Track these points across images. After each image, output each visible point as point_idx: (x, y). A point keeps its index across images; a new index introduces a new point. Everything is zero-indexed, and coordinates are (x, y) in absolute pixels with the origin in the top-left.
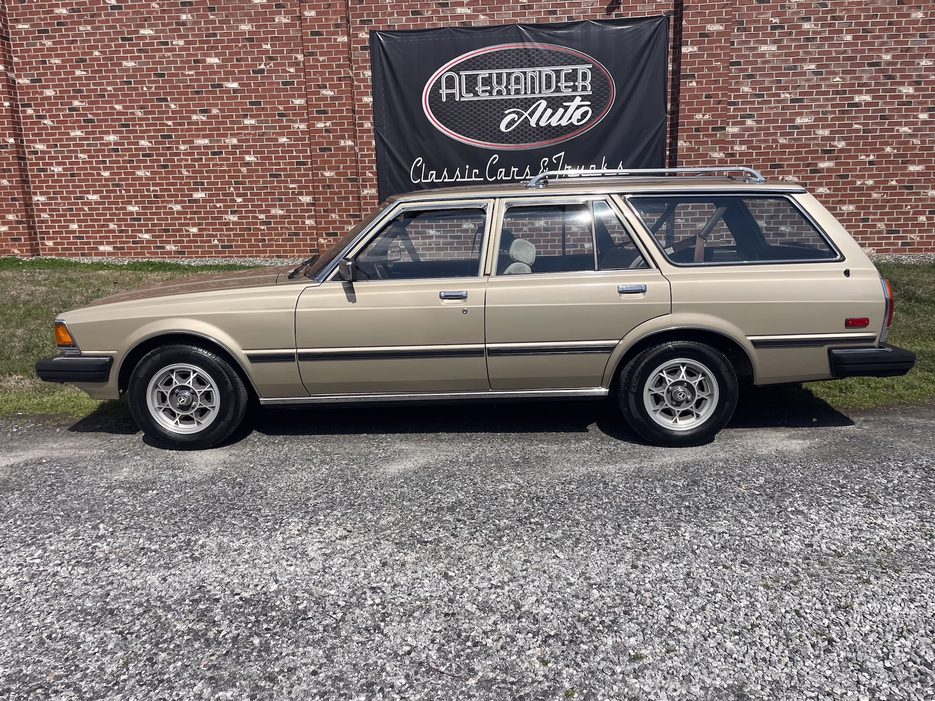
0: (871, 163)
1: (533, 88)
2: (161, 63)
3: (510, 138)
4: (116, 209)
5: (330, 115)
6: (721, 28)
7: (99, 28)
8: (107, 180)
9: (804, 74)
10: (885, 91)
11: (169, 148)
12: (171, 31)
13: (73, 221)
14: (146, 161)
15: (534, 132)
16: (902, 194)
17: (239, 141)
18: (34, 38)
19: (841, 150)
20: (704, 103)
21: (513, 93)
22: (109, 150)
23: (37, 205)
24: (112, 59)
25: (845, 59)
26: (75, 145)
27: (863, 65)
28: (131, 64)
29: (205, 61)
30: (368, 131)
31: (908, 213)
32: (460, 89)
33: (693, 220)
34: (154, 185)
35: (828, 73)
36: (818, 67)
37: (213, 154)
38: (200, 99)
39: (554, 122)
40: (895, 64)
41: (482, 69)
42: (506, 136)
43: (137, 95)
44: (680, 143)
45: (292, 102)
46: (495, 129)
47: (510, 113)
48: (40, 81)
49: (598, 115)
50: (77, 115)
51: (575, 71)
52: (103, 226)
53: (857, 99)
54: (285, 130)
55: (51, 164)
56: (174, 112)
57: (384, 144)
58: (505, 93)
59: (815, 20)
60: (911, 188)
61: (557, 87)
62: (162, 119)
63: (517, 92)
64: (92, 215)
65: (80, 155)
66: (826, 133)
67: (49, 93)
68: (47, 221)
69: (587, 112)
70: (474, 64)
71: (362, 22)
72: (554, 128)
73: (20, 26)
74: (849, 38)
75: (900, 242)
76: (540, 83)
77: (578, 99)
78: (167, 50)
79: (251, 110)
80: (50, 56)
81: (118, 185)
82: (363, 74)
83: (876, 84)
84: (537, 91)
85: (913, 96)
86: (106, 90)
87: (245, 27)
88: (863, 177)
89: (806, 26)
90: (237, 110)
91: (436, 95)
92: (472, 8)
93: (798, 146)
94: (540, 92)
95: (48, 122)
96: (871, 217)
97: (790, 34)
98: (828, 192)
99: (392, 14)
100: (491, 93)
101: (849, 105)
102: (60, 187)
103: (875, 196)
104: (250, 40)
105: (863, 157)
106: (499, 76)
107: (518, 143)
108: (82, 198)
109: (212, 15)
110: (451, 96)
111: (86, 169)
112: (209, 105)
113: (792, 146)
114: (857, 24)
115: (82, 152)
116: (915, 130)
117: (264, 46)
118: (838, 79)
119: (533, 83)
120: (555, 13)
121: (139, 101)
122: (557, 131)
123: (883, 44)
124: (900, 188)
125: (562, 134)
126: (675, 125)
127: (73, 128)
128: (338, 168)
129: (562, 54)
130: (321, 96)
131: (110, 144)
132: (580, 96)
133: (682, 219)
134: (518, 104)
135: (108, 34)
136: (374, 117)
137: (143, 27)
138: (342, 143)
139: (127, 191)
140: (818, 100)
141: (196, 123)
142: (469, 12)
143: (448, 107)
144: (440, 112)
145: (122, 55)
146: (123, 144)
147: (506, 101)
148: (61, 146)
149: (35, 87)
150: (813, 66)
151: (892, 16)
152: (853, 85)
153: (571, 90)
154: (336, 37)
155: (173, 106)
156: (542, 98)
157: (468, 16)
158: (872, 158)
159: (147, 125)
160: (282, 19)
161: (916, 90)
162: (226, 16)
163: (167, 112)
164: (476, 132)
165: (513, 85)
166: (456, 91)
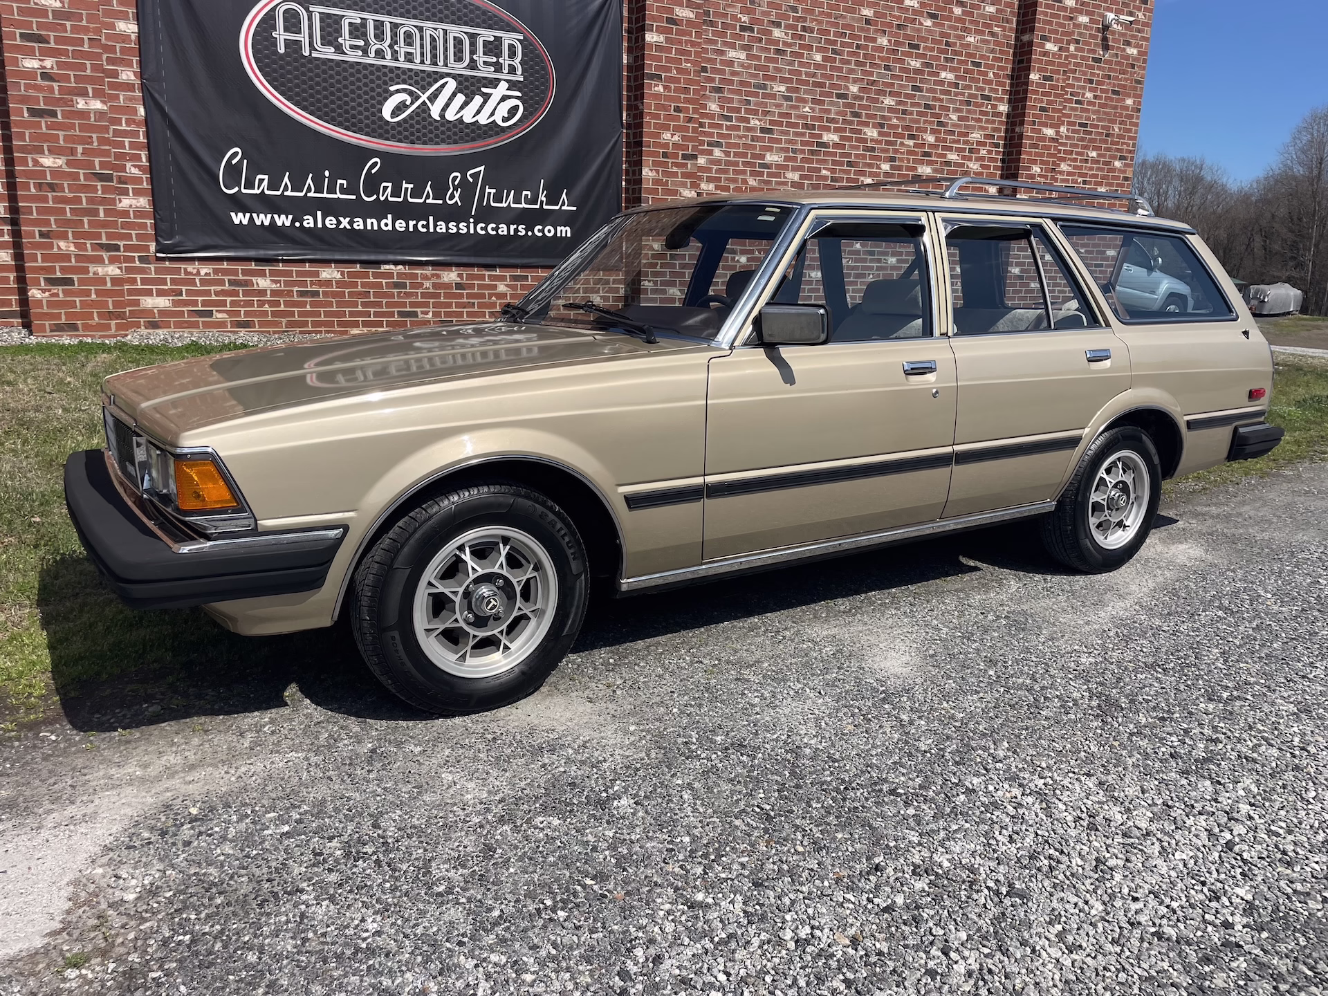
1: (434, 56)
3: (400, 133)
5: (52, 45)
6: (689, 15)
9: (773, 96)
10: (852, 131)
15: (436, 128)
20: (672, 118)
21: (402, 58)
25: (815, 84)
27: (831, 95)
32: (311, 36)
35: (798, 99)
36: (788, 89)
39: (468, 116)
40: (862, 98)
41: (348, 8)
42: (393, 128)
44: (646, 172)
46: (373, 114)
47: (398, 91)
51: (499, 40)
53: (825, 137)
57: (164, 114)
58: (389, 57)
61: (472, 60)
63: (409, 57)
66: (797, 177)
69: (516, 108)
72: (468, 126)
74: (818, 57)
76: (446, 49)
77: (504, 85)
83: (844, 121)
84: (441, 63)
85: (876, 142)
89: (777, 33)
91: (266, 39)
94: (446, 65)
97: (760, 40)
100: (365, 52)
101: (818, 144)
106: (379, 26)
107: (412, 142)
110: (293, 46)
114: (827, 41)
119: (434, 48)
122: (473, 132)
123: (851, 71)
124: (865, 253)
125: (480, 137)
126: (636, 145)
128: (73, 151)
129: (478, 8)
132: (506, 81)
133: (649, 281)
136: (140, 63)
138: (81, 104)
140: (788, 133)
143: (289, 64)
144: (275, 71)
147: (392, 70)
150: (783, 88)
151: (859, 37)
152: (822, 119)
153: (493, 69)
156: (448, 75)
161: (880, 134)
164: (340, 115)
165: (402, 45)
166: (304, 38)
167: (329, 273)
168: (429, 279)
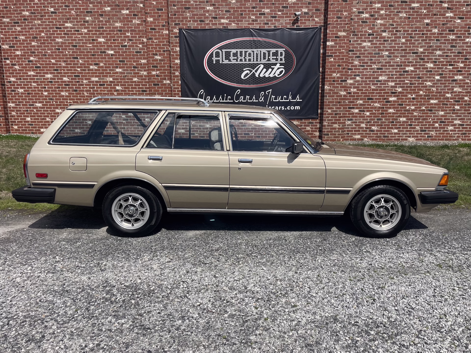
0: (413, 99)
1: (257, 59)
2: (76, 40)
3: (246, 82)
4: (50, 111)
5: (159, 68)
6: (345, 34)
7: (45, 22)
8: (46, 96)
9: (383, 56)
10: (420, 65)
11: (78, 82)
12: (81, 25)
13: (28, 116)
14: (66, 88)
15: (257, 80)
16: (428, 113)
17: (113, 79)
18: (12, 26)
19: (400, 92)
20: (337, 69)
21: (247, 61)
22: (48, 82)
23: (10, 108)
24: (50, 37)
25: (402, 50)
26: (30, 79)
27: (410, 53)
28: (60, 40)
29: (97, 40)
30: (177, 76)
31: (430, 122)
32: (222, 58)
33: (331, 123)
34: (70, 99)
35: (394, 56)
36: (389, 53)
37: (100, 85)
38: (94, 58)
39: (267, 75)
40: (425, 53)
41: (233, 49)
42: (244, 81)
43: (63, 55)
44: (326, 87)
45: (140, 61)
46: (239, 77)
47: (246, 70)
48: (14, 47)
49: (287, 72)
50: (32, 64)
51: (277, 51)
52: (43, 119)
53: (407, 69)
54: (137, 75)
55: (18, 88)
56: (81, 64)
57: (185, 83)
58: (244, 60)
59: (388, 32)
60: (431, 110)
61: (268, 58)
62: (75, 67)
63: (250, 60)
64: (38, 113)
65: (33, 84)
66: (393, 84)
67: (18, 53)
68: (14, 116)
69: (282, 71)
70: (229, 46)
71: (175, 24)
72: (267, 78)
73: (5, 20)
74: (404, 40)
75: (426, 136)
76: (261, 56)
77: (278, 65)
78: (79, 34)
79: (120, 64)
80: (19, 35)
81: (51, 99)
82: (176, 49)
83: (416, 62)
84: (259, 60)
85: (433, 68)
86: (47, 53)
87: (118, 25)
88: (409, 105)
89: (384, 34)
90: (113, 64)
91: (211, 60)
92: (228, 20)
93: (380, 90)
94: (260, 61)
95: (17, 67)
96: (413, 124)
97: (377, 38)
98: (394, 111)
99: (190, 21)
100: (237, 60)
101: (404, 72)
102: (22, 99)
103: (415, 114)
104: (121, 31)
105: (410, 96)
106: (241, 52)
107: (250, 84)
108: (33, 105)
109: (101, 18)
110: (218, 61)
111: (35, 91)
112: (99, 61)
113: (377, 90)
114: (407, 34)
115: (34, 82)
116: (433, 84)
117: (127, 34)
118: (398, 59)
119: (257, 56)
120: (268, 24)
121: (64, 58)
122: (268, 79)
123: (419, 44)
124: (427, 110)
125: (270, 81)
126: (323, 78)
127: (30, 71)
128: (162, 94)
129: (271, 43)
130: (155, 59)
131: (48, 79)
132: (279, 63)
133: (326, 122)
134: (250, 66)
135: (49, 25)
136: (180, 70)
137: (67, 22)
138: (165, 82)
139: (56, 102)
140: (389, 69)
141: (92, 70)
142: (227, 21)
143: (216, 66)
144: (213, 68)
145: (56, 35)
146: (55, 79)
147: (244, 64)
148: (23, 79)
149: (11, 50)
150: (387, 53)
151: (423, 31)
152: (405, 62)
153: (275, 60)
154: (163, 31)
155: (81, 61)
156: (261, 64)
157: (227, 24)
158: (414, 96)
159: (67, 70)
160: (136, 21)
161: (434, 65)
162: (109, 19)
163: (78, 64)
164: (229, 79)
165: (248, 57)
166: (220, 59)
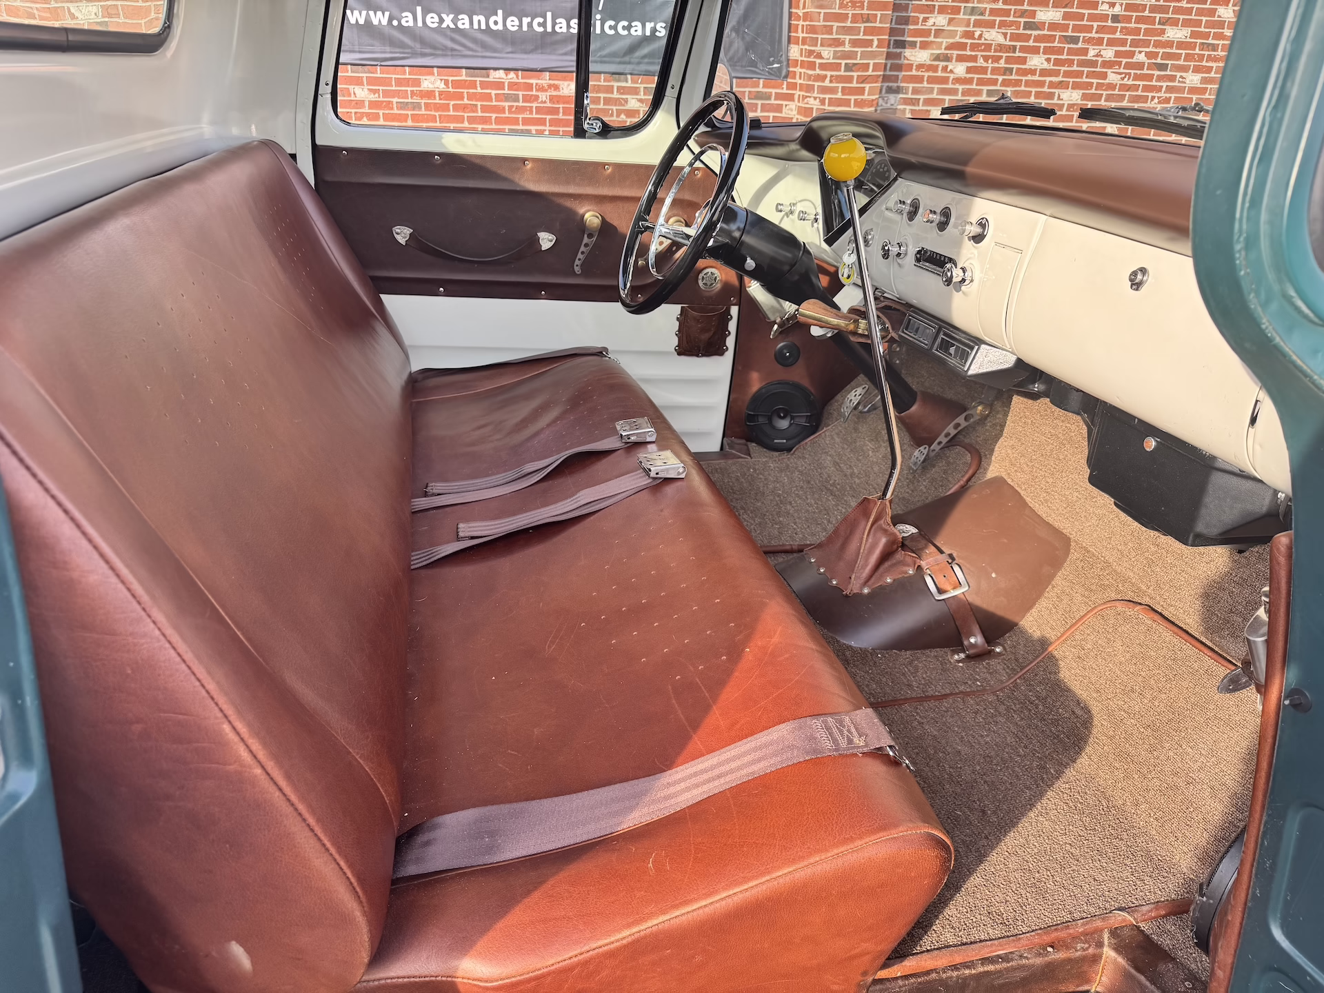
0: (1116, 18)
16: (1150, 77)
60: (1164, 67)
88: (1099, 42)
98: (1046, 64)
103: (1113, 78)
124: (1150, 66)
167: (433, 82)
168: (546, 91)
